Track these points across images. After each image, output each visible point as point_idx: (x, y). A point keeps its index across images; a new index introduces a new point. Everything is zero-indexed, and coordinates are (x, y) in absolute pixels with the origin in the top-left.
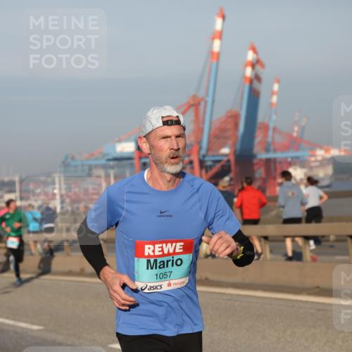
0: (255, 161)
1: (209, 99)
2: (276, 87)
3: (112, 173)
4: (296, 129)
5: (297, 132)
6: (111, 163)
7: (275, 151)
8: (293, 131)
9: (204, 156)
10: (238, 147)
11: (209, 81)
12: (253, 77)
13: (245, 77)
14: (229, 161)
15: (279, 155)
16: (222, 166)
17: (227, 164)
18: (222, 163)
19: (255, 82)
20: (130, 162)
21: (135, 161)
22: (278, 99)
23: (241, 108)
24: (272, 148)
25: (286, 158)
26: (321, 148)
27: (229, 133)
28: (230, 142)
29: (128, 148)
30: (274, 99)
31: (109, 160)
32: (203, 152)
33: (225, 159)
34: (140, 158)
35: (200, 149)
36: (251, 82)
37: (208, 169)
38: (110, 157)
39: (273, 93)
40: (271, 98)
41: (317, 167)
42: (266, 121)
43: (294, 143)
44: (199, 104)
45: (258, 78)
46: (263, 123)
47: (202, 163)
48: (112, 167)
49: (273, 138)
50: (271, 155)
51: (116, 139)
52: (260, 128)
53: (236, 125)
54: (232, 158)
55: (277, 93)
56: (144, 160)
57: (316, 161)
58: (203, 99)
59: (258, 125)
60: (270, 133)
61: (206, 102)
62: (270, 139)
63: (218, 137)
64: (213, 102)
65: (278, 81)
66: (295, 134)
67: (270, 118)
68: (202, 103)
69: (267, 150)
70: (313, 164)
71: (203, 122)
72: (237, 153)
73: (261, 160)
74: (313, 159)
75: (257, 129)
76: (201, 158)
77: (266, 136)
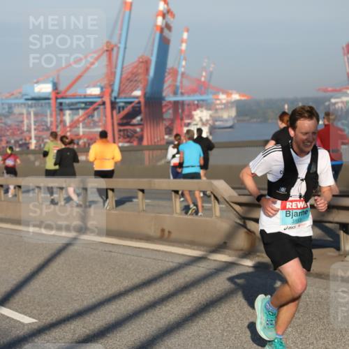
0: (164, 103)
1: (122, 46)
2: (185, 35)
3: (32, 111)
4: (204, 74)
5: (205, 77)
6: (30, 102)
7: (182, 94)
8: (202, 76)
9: (115, 98)
10: (148, 89)
11: (121, 29)
12: (164, 26)
13: (156, 26)
14: (139, 103)
15: (185, 98)
16: (133, 107)
17: (138, 105)
18: (133, 104)
19: (166, 31)
20: (47, 101)
21: (52, 101)
22: (187, 47)
23: (152, 54)
24: (180, 91)
25: (194, 101)
26: (224, 92)
27: (140, 77)
28: (141, 86)
29: (45, 88)
30: (184, 46)
31: (27, 99)
32: (115, 94)
33: (136, 100)
34: (57, 98)
35: (112, 91)
36: (162, 30)
37: (121, 109)
38: (29, 97)
39: (182, 41)
40: (181, 45)
41: (222, 109)
42: (176, 66)
43: (201, 87)
44: (112, 49)
45: (168, 27)
46: (172, 68)
47: (113, 104)
48: (31, 106)
49: (181, 82)
50: (179, 98)
51: (35, 81)
52: (169, 73)
53: (147, 70)
54: (142, 100)
55: (186, 41)
56: (59, 101)
57: (221, 104)
58: (116, 45)
59: (167, 70)
60: (179, 78)
61: (119, 48)
62: (178, 84)
63: (130, 80)
64: (125, 48)
65: (188, 30)
66: (203, 79)
67: (179, 63)
68: (115, 49)
69: (175, 93)
70: (218, 107)
71: (116, 68)
72: (147, 95)
73: (170, 102)
74: (218, 102)
75: (166, 74)
76: (113, 99)
77: (175, 80)
